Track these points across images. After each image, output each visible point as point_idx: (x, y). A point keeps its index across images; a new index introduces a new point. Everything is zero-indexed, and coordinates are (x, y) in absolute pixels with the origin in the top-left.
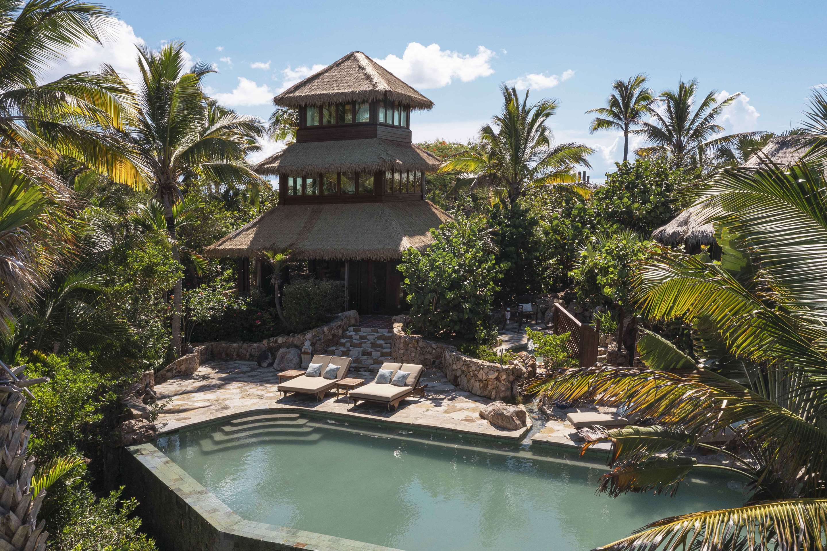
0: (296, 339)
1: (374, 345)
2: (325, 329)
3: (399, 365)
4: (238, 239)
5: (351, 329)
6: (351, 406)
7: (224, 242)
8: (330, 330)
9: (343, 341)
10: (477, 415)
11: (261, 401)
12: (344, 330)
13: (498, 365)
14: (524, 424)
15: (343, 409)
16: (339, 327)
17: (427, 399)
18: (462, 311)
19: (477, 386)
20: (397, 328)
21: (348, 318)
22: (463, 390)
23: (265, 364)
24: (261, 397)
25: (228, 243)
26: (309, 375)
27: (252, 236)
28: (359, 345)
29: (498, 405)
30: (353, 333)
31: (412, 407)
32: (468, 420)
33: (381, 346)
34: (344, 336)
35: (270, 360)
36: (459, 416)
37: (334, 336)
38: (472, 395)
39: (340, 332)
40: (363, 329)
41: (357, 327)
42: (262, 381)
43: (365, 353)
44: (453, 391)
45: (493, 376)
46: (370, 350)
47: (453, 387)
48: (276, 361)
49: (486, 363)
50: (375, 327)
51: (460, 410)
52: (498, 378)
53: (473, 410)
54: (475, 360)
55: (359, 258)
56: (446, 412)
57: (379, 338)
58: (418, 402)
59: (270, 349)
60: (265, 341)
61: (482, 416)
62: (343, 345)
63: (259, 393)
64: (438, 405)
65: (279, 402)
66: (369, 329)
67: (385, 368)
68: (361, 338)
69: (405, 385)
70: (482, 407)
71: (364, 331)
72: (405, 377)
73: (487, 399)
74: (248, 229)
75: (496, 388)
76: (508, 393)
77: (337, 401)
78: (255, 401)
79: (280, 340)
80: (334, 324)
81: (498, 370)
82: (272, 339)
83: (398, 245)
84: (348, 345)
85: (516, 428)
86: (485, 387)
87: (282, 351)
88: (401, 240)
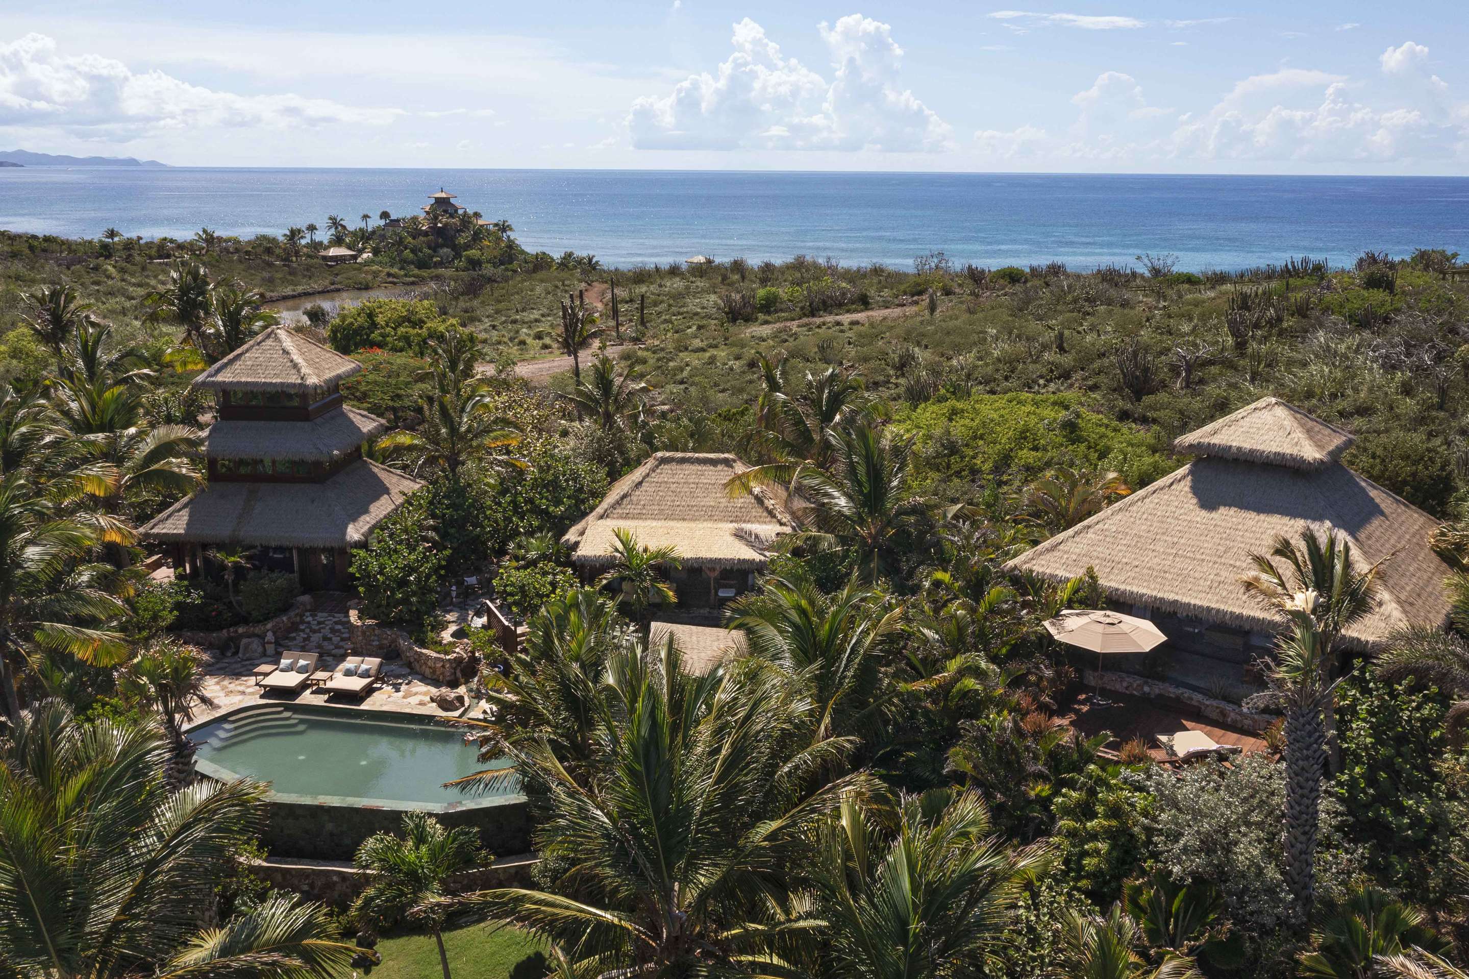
0: (258, 630)
1: (333, 631)
2: (285, 619)
3: (361, 659)
4: (170, 521)
5: (308, 614)
6: (326, 697)
7: (155, 525)
8: (289, 619)
9: (302, 627)
10: (428, 699)
11: (247, 698)
12: (302, 616)
13: (442, 656)
14: (463, 704)
15: (319, 700)
16: (297, 615)
17: (388, 685)
18: (411, 604)
19: (428, 672)
20: (353, 616)
21: (303, 604)
22: (417, 673)
23: (229, 654)
24: (243, 693)
25: (161, 526)
26: (282, 670)
27: (186, 518)
28: (319, 631)
29: (444, 690)
30: (310, 619)
31: (376, 694)
32: (422, 704)
33: (339, 631)
34: (302, 622)
35: (233, 650)
36: (414, 700)
37: (293, 623)
38: (425, 680)
39: (298, 619)
40: (320, 614)
41: (314, 611)
42: (237, 674)
43: (325, 638)
44: (409, 674)
45: (439, 665)
46: (330, 635)
47: (408, 670)
48: (241, 651)
49: (434, 655)
50: (331, 611)
51: (416, 694)
52: (443, 666)
53: (425, 694)
54: (424, 651)
55: (307, 545)
56: (404, 697)
57: (336, 623)
58: (380, 689)
59: (231, 639)
60: (225, 631)
61: (432, 700)
62: (303, 631)
63: (241, 688)
64: (398, 690)
65: (262, 697)
66: (325, 614)
67: (350, 662)
68: (319, 623)
69: (369, 677)
70: (434, 691)
71: (321, 616)
72: (367, 670)
73: (437, 683)
74: (179, 510)
75: (442, 673)
76: (453, 677)
77: (312, 693)
78: (240, 697)
79: (240, 630)
80: (292, 614)
81: (442, 660)
82: (232, 629)
83: (344, 533)
84: (308, 631)
85: (457, 709)
86: (434, 672)
87: (244, 641)
88: (346, 528)
